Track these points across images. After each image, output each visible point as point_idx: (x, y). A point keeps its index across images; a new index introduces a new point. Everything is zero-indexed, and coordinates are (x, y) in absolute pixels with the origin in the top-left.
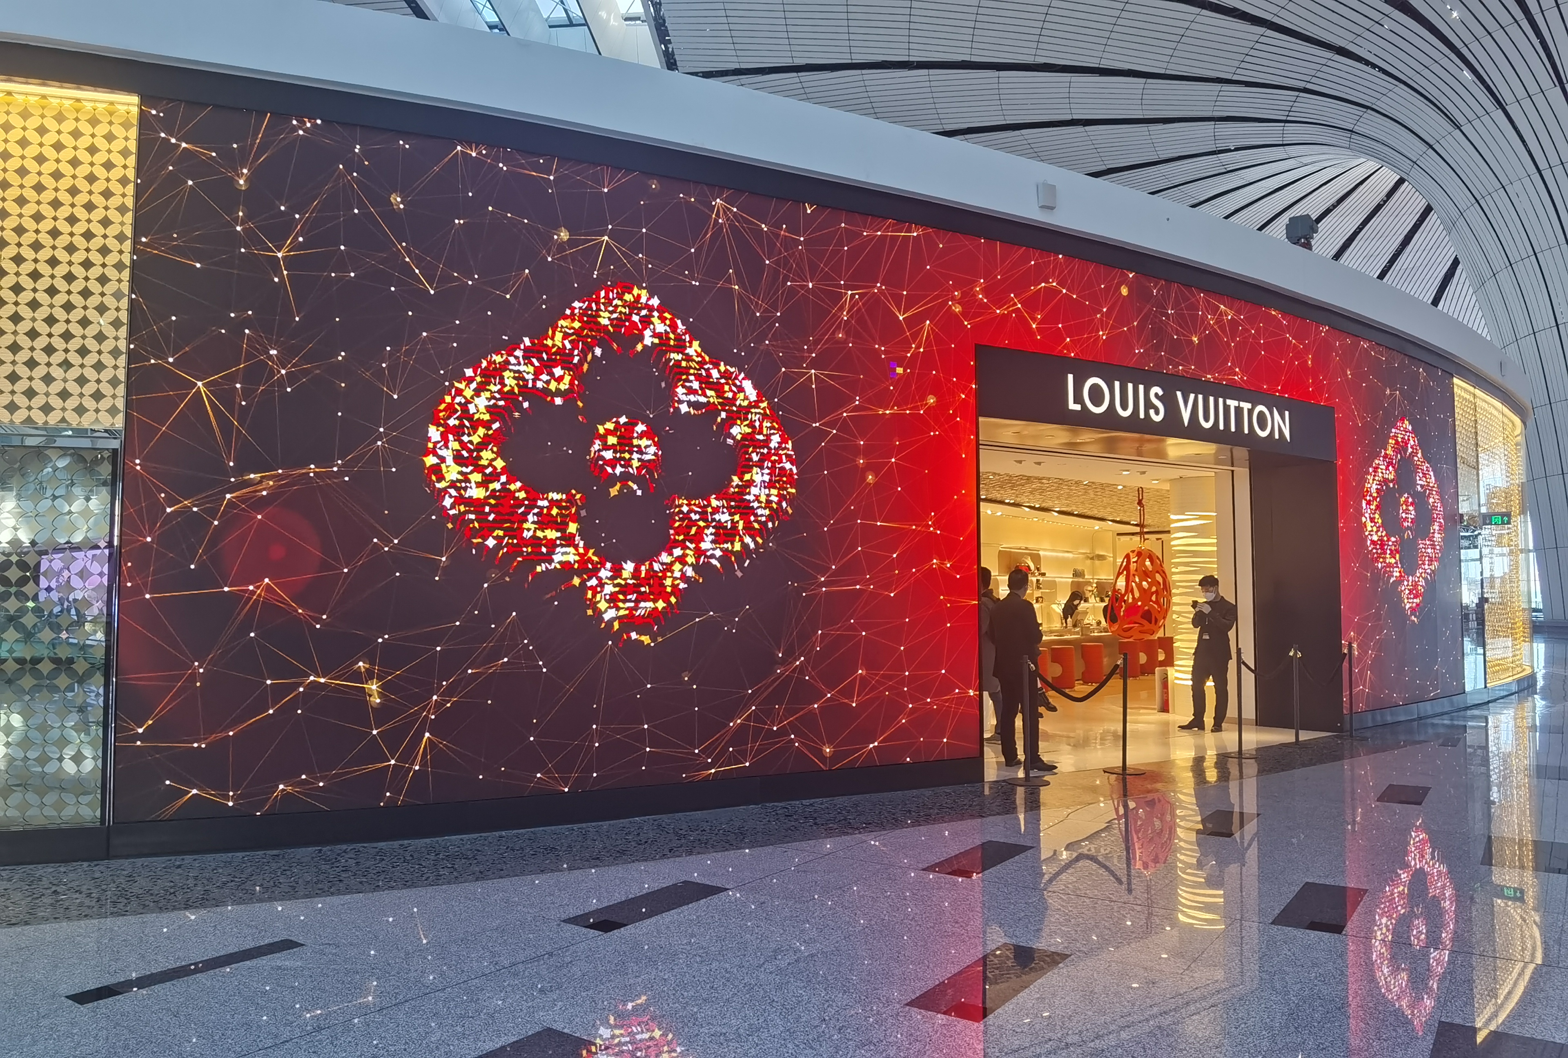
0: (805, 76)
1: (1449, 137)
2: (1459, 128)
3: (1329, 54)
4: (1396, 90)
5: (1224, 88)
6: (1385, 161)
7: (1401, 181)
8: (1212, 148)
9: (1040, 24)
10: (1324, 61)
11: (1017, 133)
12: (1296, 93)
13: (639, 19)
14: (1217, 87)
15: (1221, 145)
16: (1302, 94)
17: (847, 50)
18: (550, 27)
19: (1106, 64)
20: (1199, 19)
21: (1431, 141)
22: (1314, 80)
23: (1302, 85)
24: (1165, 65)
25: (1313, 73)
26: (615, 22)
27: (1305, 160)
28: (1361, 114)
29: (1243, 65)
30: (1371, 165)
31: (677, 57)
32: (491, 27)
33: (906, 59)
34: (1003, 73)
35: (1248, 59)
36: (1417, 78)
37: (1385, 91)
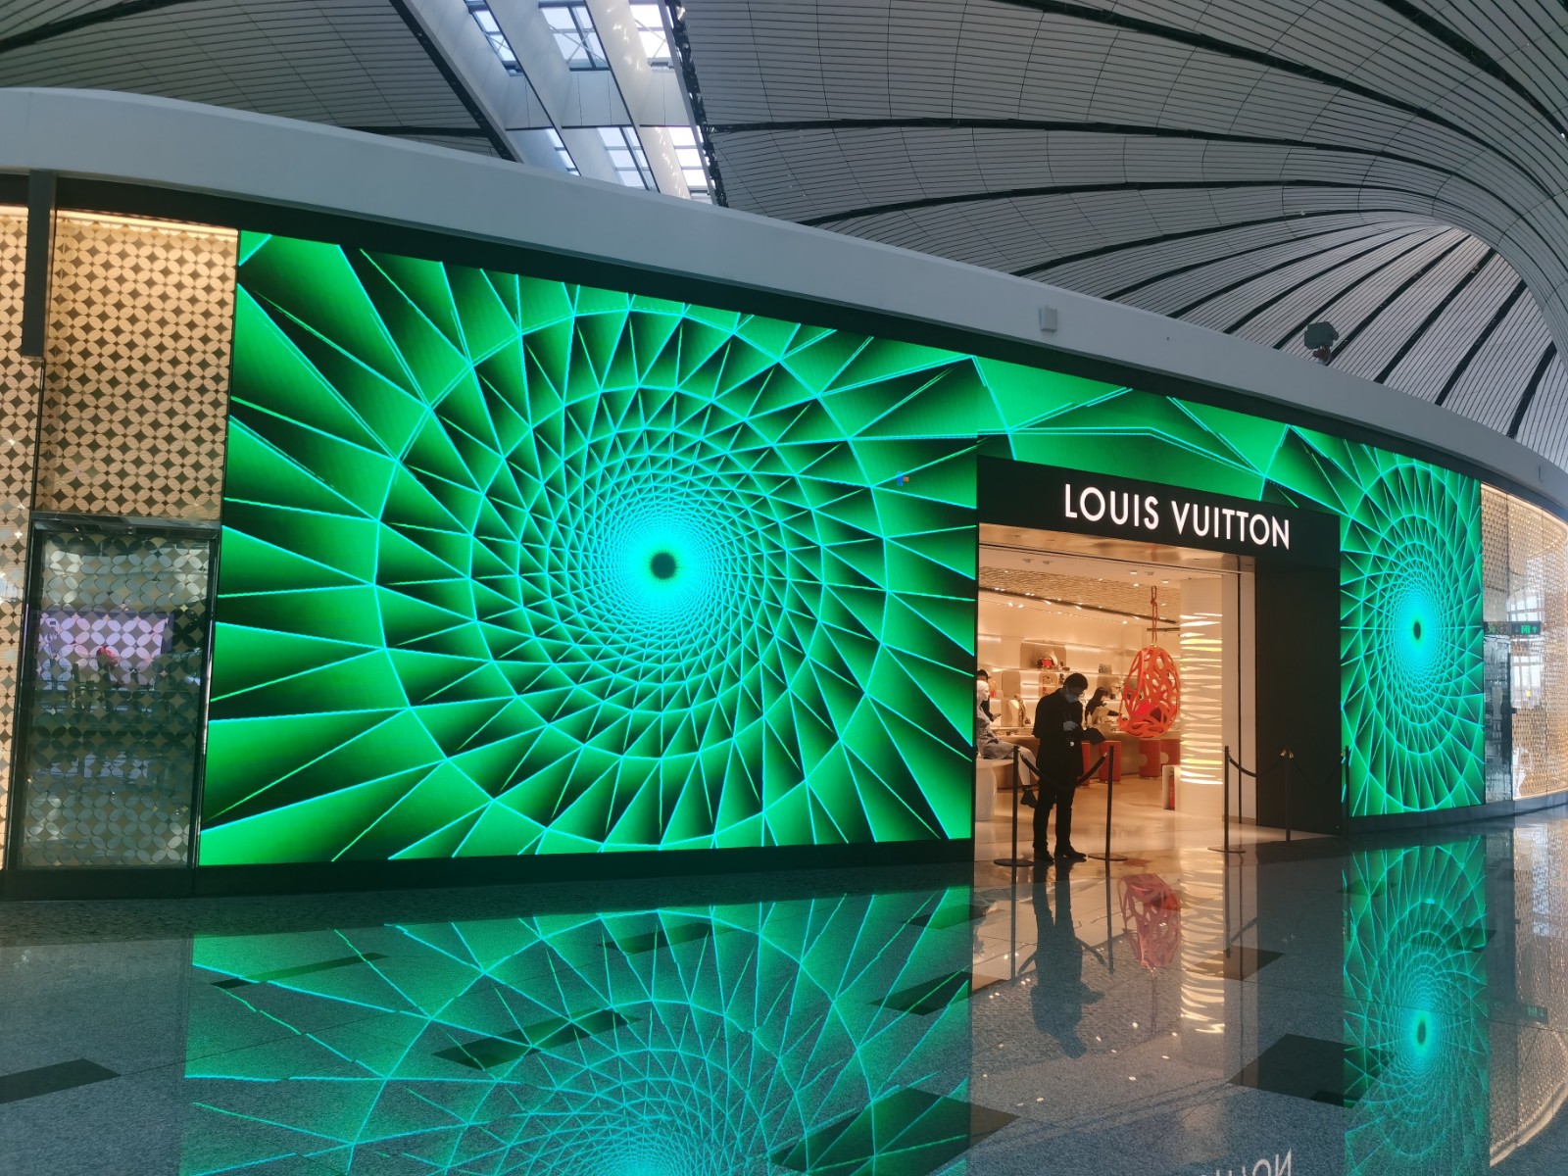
0: (842, 132)
1: (1541, 208)
2: (1551, 196)
3: (1408, 116)
4: (1483, 155)
5: (1293, 151)
6: (1472, 230)
7: (1491, 253)
8: (1280, 214)
9: (1093, 81)
10: (1403, 123)
11: (1066, 196)
12: (1373, 157)
13: (666, 64)
14: (1286, 149)
15: (1290, 211)
16: (1379, 158)
17: (887, 106)
18: (572, 69)
19: (1164, 124)
20: (1267, 77)
21: (1521, 211)
22: (1393, 143)
23: (1379, 148)
24: (1228, 126)
25: (1391, 135)
26: (640, 68)
27: (1385, 227)
28: (1444, 179)
29: (1315, 126)
30: (1457, 234)
31: (706, 109)
32: (508, 66)
33: (949, 116)
34: (1052, 133)
35: (1320, 120)
36: (1506, 143)
37: (1471, 156)
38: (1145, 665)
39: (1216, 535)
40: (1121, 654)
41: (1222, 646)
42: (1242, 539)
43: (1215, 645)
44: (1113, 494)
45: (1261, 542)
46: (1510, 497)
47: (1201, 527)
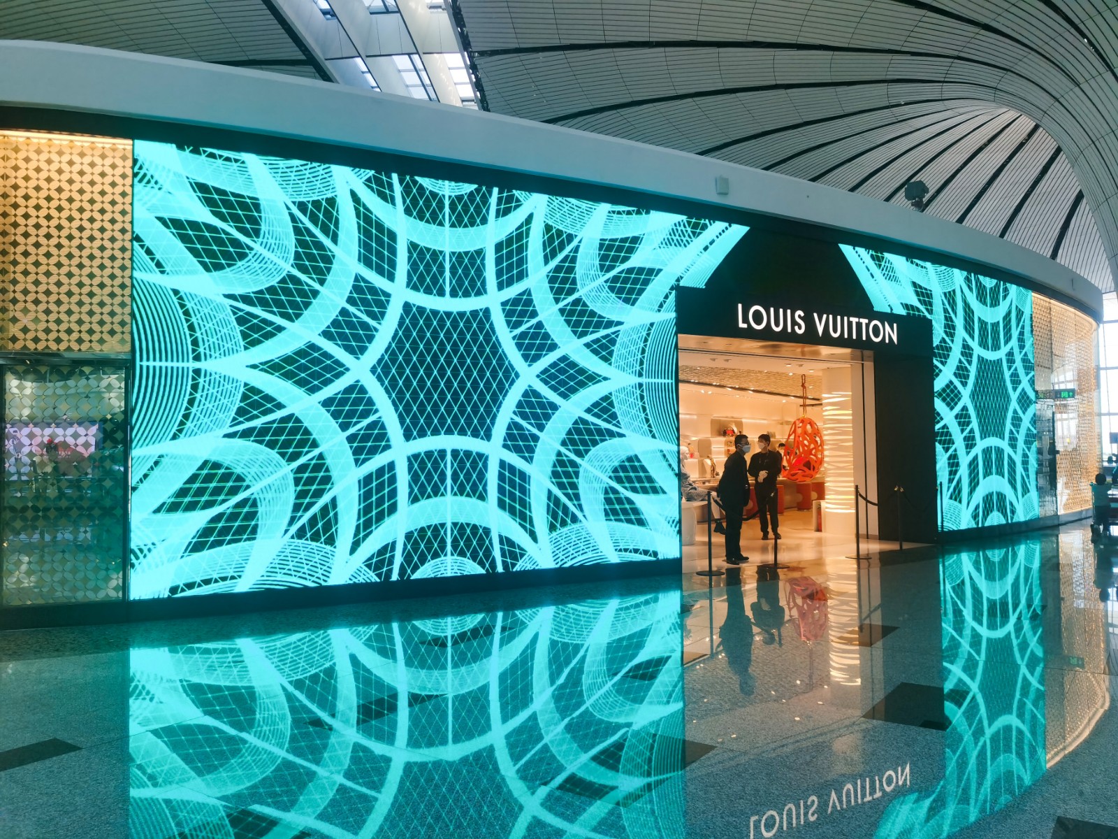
0: (570, 54)
1: (1071, 93)
2: (1078, 85)
3: (976, 30)
4: (1030, 56)
5: (894, 58)
6: (1023, 111)
7: (1036, 127)
8: (886, 104)
9: (751, 11)
10: (972, 35)
11: (733, 95)
12: (951, 60)
13: (440, 7)
14: (889, 56)
15: (894, 102)
16: (956, 61)
17: (602, 33)
18: (371, 13)
19: (802, 40)
20: (874, 4)
21: (1058, 96)
22: (966, 49)
23: (956, 53)
24: (848, 41)
25: (964, 44)
26: (422, 11)
27: (961, 110)
28: (1002, 75)
29: (910, 39)
30: (1012, 114)
31: (471, 39)
32: (325, 13)
33: (647, 39)
34: (721, 50)
35: (913, 34)
36: (1046, 47)
37: (1020, 57)
38: (799, 431)
39: (846, 336)
40: (782, 424)
41: (853, 415)
42: (864, 338)
43: (847, 414)
44: (772, 309)
45: (877, 340)
46: (1052, 301)
47: (835, 331)
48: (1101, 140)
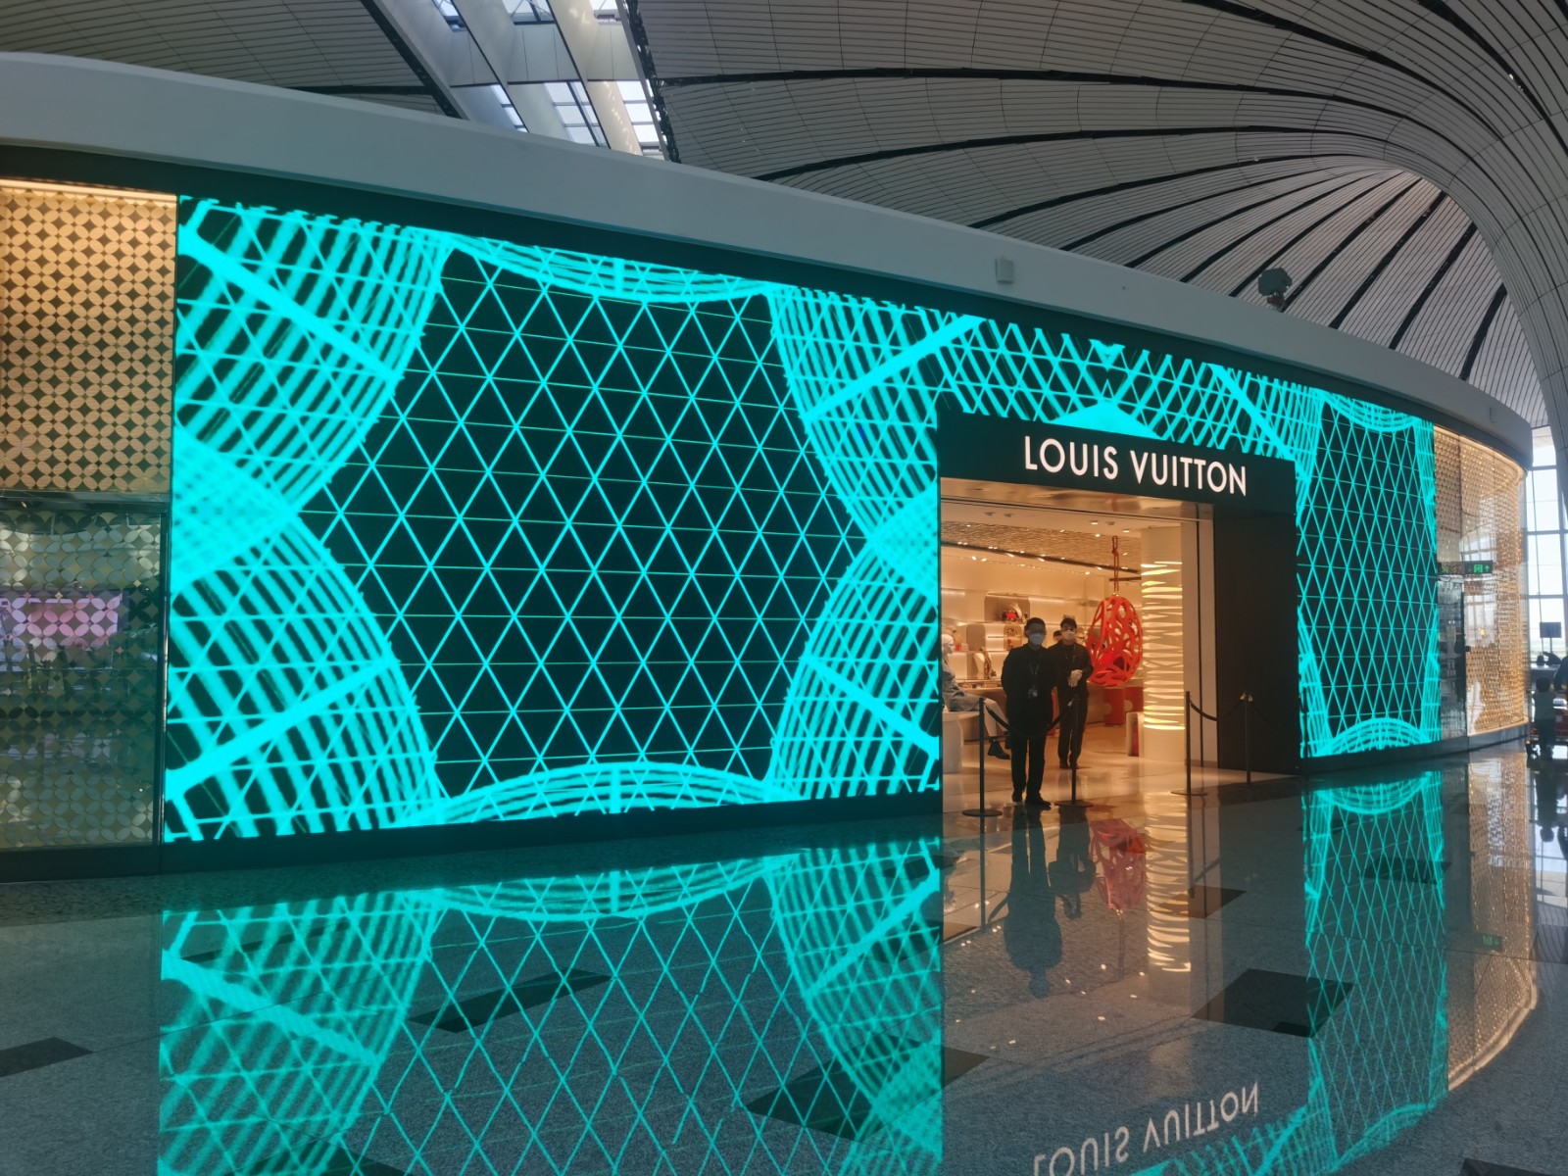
0: (793, 84)
1: (1490, 149)
2: (1500, 138)
3: (1360, 60)
4: (1434, 98)
5: (1246, 96)
6: (1424, 173)
7: (1442, 196)
8: (1235, 160)
9: (1046, 28)
10: (1354, 67)
11: (1021, 146)
12: (1326, 101)
13: (612, 16)
14: (1239, 94)
15: (1244, 157)
16: (1331, 102)
17: (839, 56)
18: (516, 23)
19: (1117, 71)
20: (1219, 22)
21: (1471, 153)
22: (1345, 87)
23: (1331, 92)
24: (1182, 72)
25: (1343, 79)
26: (587, 21)
27: (1338, 171)
28: (1395, 123)
29: (1267, 71)
30: (1409, 177)
31: (655, 62)
32: (450, 21)
33: (901, 66)
34: (1005, 82)
35: (1272, 64)
36: (1456, 85)
37: (1421, 99)
38: (1108, 615)
39: (1175, 483)
40: (1084, 605)
41: (1183, 593)
42: (1200, 487)
43: (1175, 592)
44: (1072, 445)
45: (1218, 489)
46: (1462, 438)
47: (1160, 476)
48: (1532, 215)
